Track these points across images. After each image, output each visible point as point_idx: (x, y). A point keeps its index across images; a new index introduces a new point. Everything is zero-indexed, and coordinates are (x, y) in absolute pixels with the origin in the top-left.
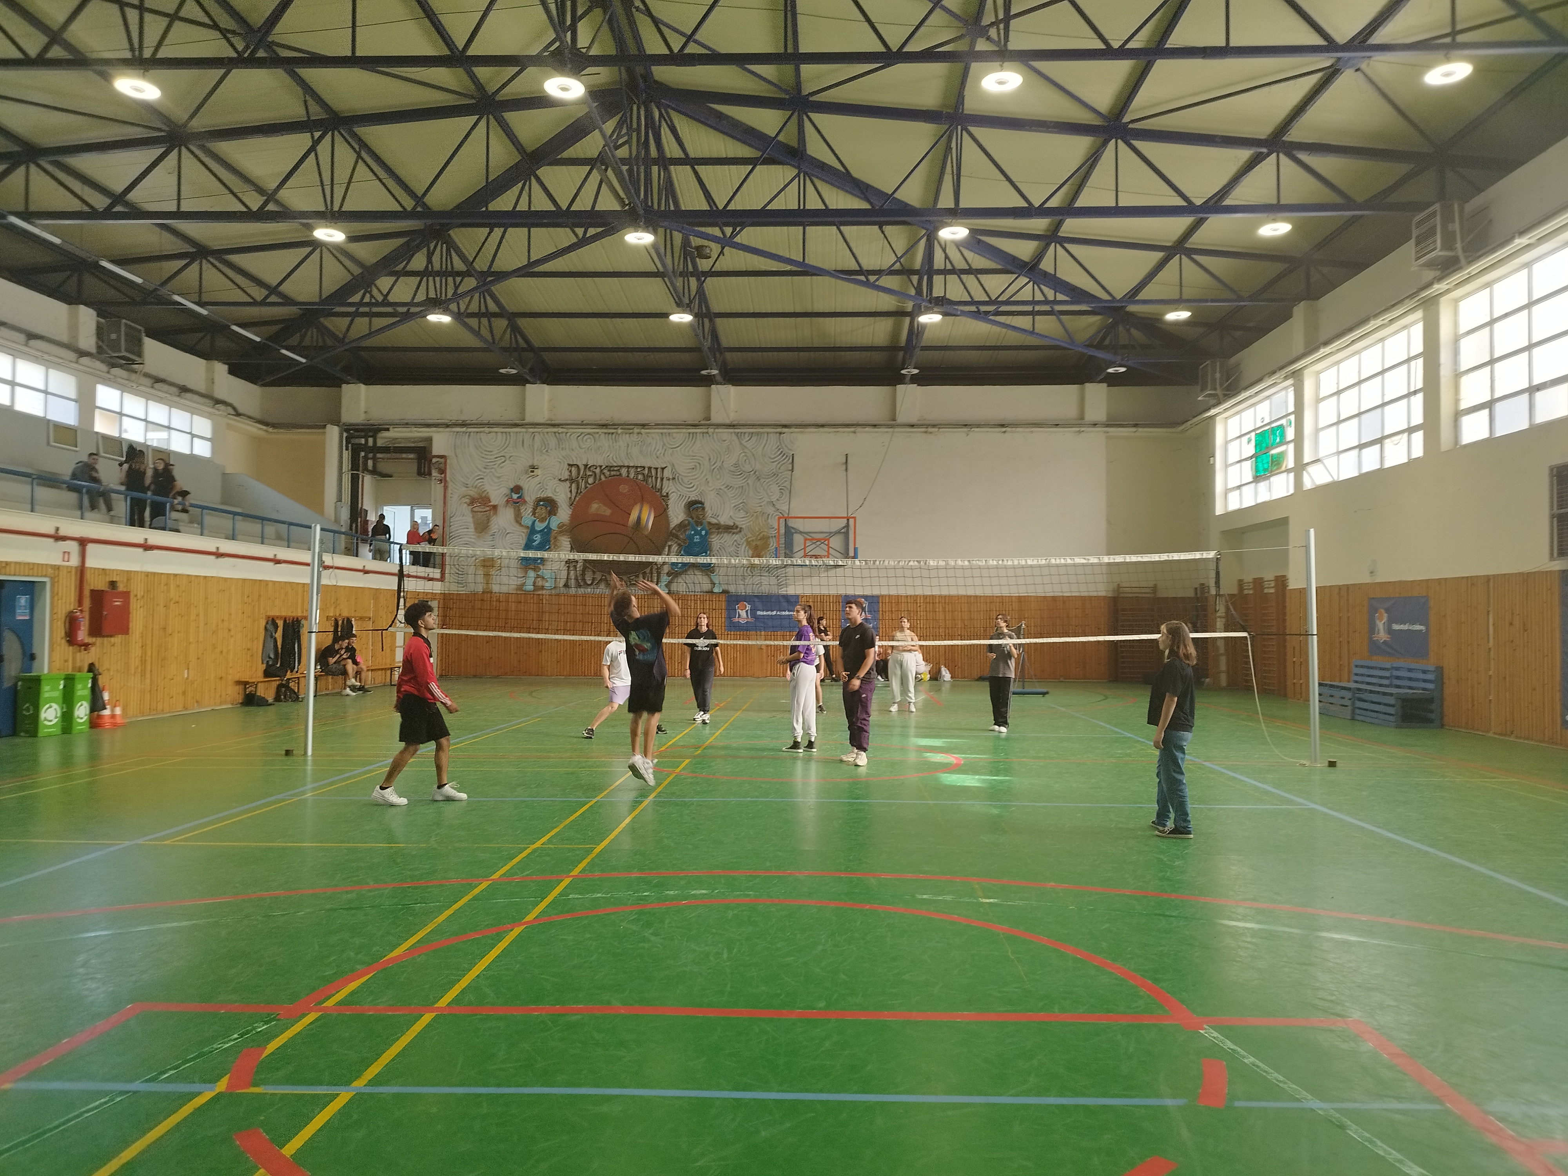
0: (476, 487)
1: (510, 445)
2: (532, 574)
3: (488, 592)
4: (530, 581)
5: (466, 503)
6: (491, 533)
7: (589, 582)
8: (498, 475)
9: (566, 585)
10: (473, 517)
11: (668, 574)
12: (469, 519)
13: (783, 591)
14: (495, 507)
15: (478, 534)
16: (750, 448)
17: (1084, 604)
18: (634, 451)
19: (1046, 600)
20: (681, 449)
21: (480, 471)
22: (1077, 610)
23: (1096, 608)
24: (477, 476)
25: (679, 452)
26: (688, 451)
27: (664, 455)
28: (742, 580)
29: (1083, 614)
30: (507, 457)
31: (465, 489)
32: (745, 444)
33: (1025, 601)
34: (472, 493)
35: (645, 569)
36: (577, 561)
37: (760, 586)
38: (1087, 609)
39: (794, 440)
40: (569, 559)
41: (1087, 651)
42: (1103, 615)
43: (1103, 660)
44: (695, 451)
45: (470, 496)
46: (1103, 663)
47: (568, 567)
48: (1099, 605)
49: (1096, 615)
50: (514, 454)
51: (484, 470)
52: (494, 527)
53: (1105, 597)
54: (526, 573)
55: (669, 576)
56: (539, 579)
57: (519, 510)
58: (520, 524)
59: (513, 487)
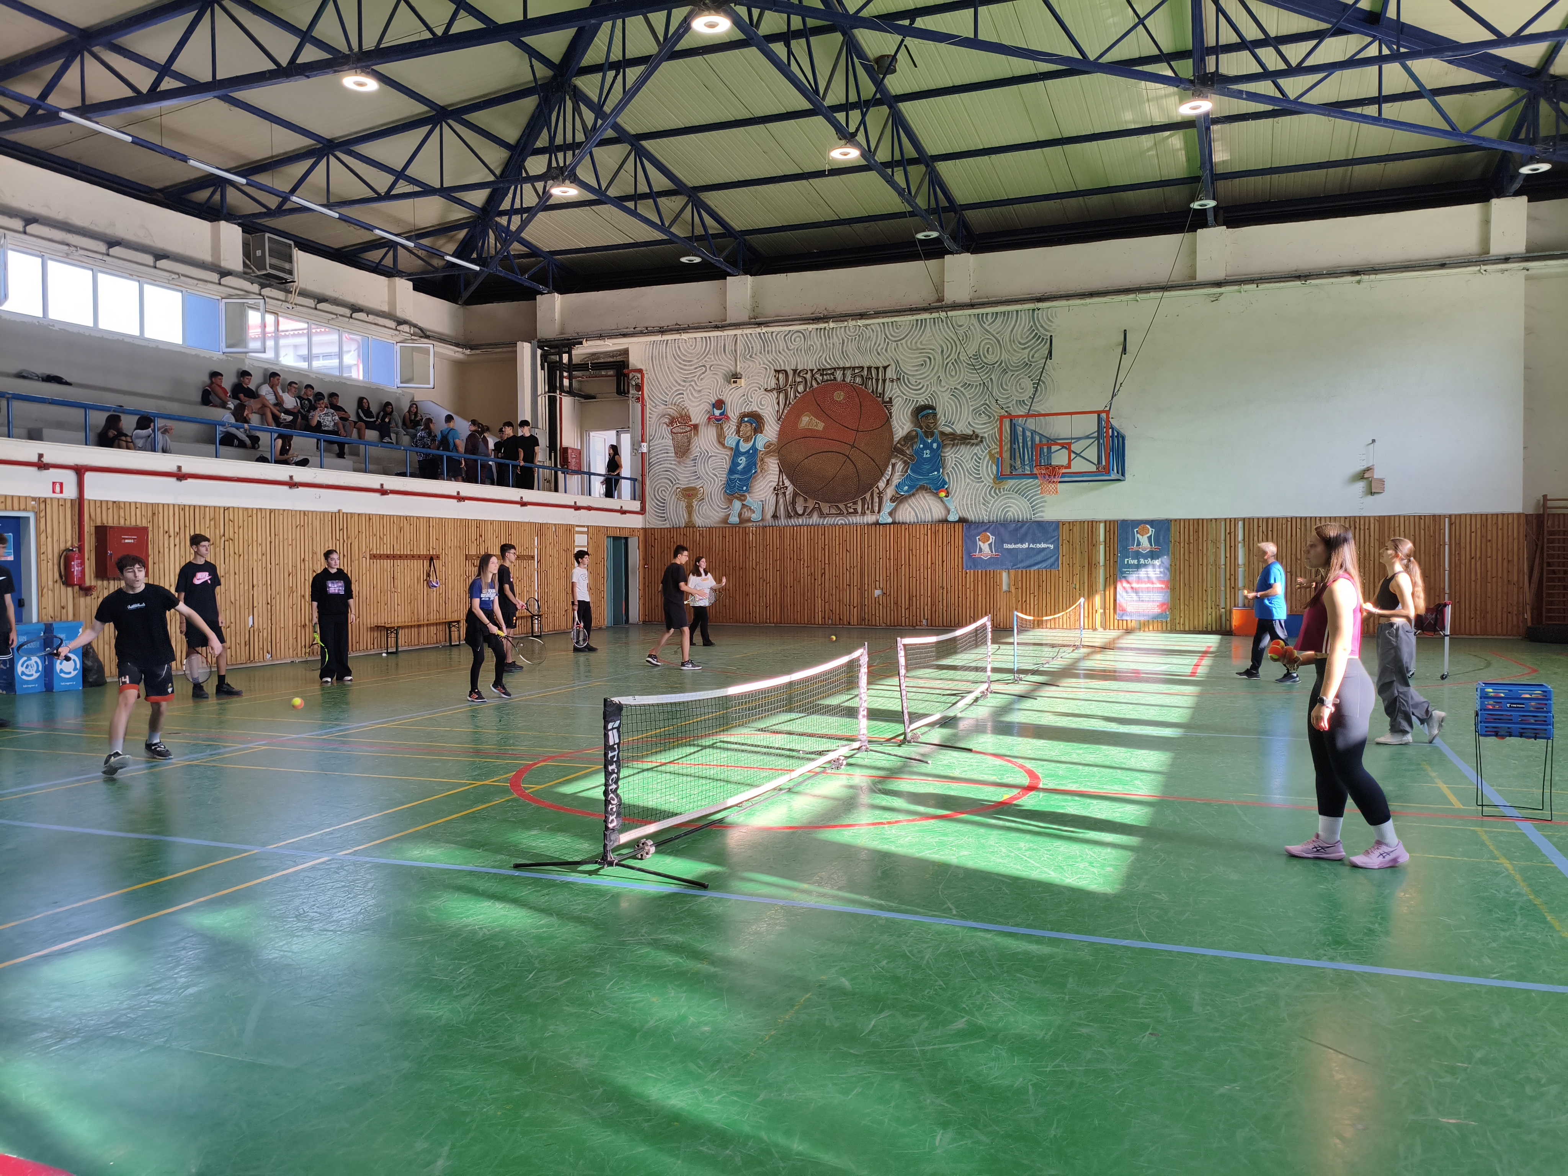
0: (675, 405)
1: (711, 352)
2: (737, 504)
3: (690, 525)
4: (735, 513)
5: (665, 423)
7: (800, 512)
8: (698, 389)
9: (775, 516)
10: (673, 439)
11: (892, 500)
12: (669, 442)
13: (1039, 517)
15: (678, 459)
16: (994, 333)
17: (1484, 525)
18: (851, 348)
19: (1422, 521)
20: (906, 342)
21: (679, 385)
22: (1473, 534)
23: (1505, 531)
24: (676, 391)
25: (904, 345)
26: (916, 343)
27: (886, 350)
28: (984, 504)
29: (1484, 541)
30: (708, 367)
31: (663, 406)
32: (988, 328)
33: (1389, 523)
34: (671, 412)
35: (866, 493)
36: (787, 487)
37: (1007, 511)
38: (1489, 533)
39: (1052, 317)
40: (778, 485)
41: (1489, 594)
42: (1516, 541)
43: (1515, 608)
44: (924, 342)
45: (669, 415)
46: (1515, 612)
47: (777, 495)
48: (1510, 526)
49: (1505, 541)
50: (715, 362)
51: (684, 384)
52: (695, 450)
53: (1519, 515)
54: (731, 502)
55: (894, 502)
56: (745, 510)
57: (722, 428)
58: (723, 445)
59: (714, 401)
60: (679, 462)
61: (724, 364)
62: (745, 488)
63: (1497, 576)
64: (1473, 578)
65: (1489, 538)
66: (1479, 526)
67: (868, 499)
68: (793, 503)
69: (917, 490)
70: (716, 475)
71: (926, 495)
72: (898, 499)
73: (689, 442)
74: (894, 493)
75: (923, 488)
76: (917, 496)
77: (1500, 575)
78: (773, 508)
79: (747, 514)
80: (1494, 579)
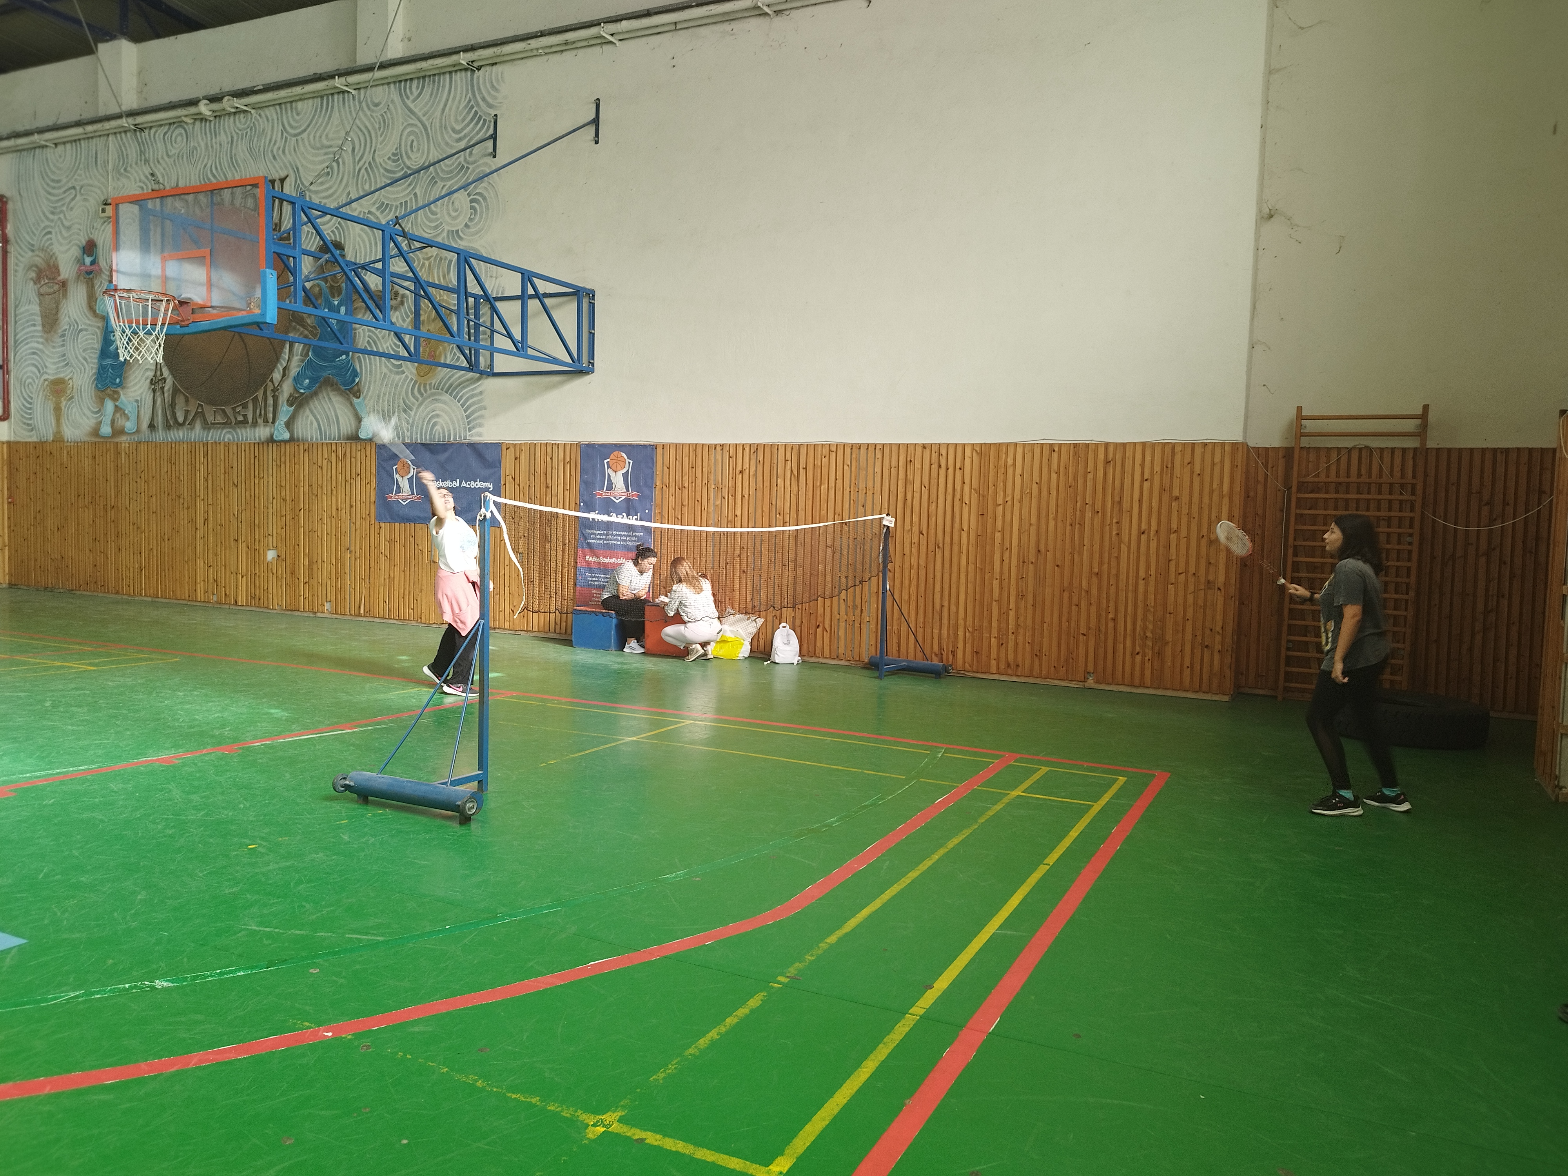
0: (43, 250)
1: (81, 165)
2: (109, 405)
3: (58, 439)
4: (107, 419)
5: (32, 279)
6: (60, 331)
7: (181, 420)
8: (67, 224)
9: (152, 426)
10: (40, 304)
11: (290, 403)
12: (35, 308)
13: (475, 437)
14: (64, 284)
15: (45, 335)
16: (420, 114)
17: (1168, 467)
18: (241, 150)
19: (1055, 456)
20: (309, 134)
21: (47, 218)
22: (1146, 485)
23: (1207, 479)
24: (44, 228)
25: (306, 140)
26: (320, 137)
27: (284, 151)
28: (405, 411)
29: (1166, 498)
30: (78, 188)
31: (30, 253)
32: (412, 106)
33: (998, 458)
34: (38, 261)
35: (257, 391)
36: (165, 379)
37: (435, 424)
38: (1176, 482)
39: (497, 81)
40: (155, 376)
41: (1171, 608)
42: (1226, 501)
43: (1218, 638)
44: (331, 135)
45: (37, 266)
46: (1218, 647)
47: (154, 391)
48: (1217, 470)
49: (1206, 500)
50: (86, 181)
51: (51, 217)
52: (64, 322)
53: (1235, 446)
54: (101, 401)
55: (291, 405)
56: (118, 415)
57: (93, 286)
58: (94, 312)
59: (84, 243)
60: (47, 340)
61: (96, 183)
62: (118, 380)
63: (1187, 572)
64: (1142, 574)
65: (1176, 493)
66: (1157, 468)
67: (260, 399)
68: (173, 405)
69: (320, 387)
70: (86, 360)
71: (331, 394)
72: (298, 402)
73: (57, 307)
74: (291, 390)
75: (328, 383)
76: (321, 396)
77: (1192, 569)
78: (149, 412)
79: (120, 422)
80: (1182, 577)
